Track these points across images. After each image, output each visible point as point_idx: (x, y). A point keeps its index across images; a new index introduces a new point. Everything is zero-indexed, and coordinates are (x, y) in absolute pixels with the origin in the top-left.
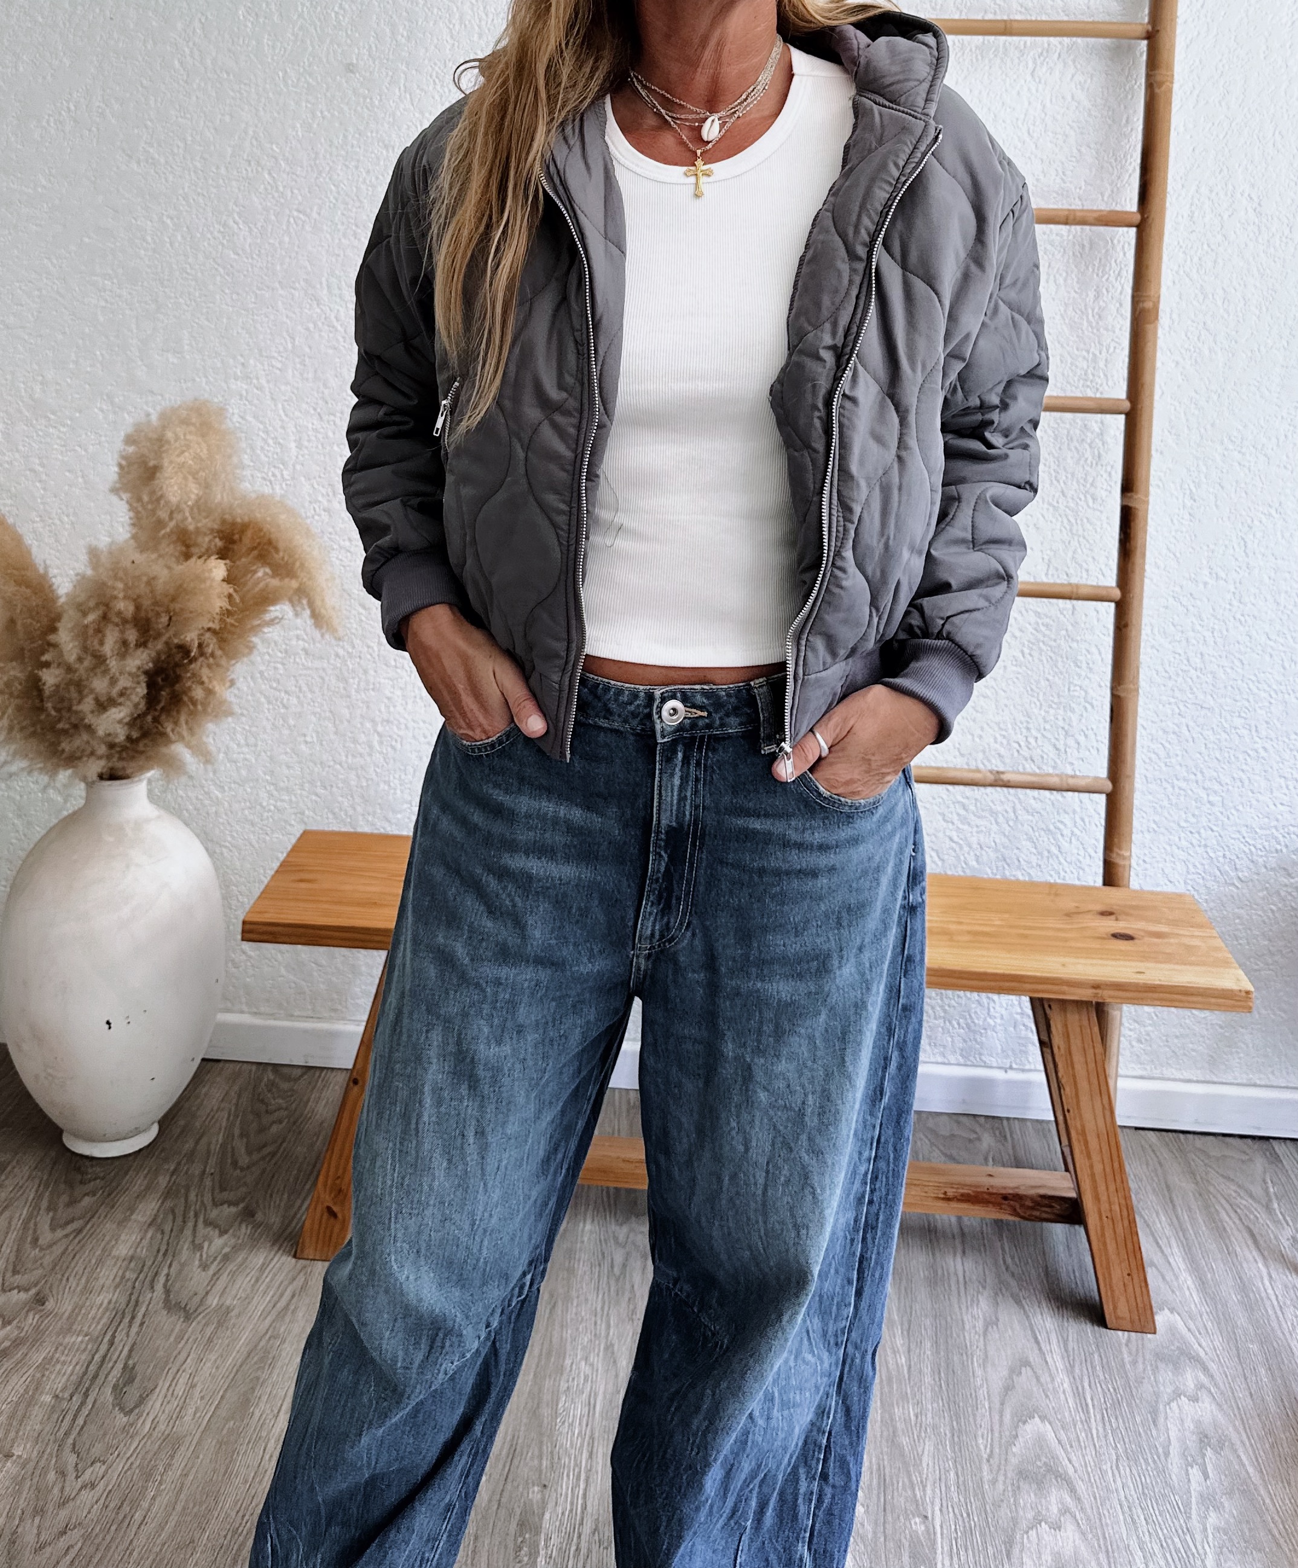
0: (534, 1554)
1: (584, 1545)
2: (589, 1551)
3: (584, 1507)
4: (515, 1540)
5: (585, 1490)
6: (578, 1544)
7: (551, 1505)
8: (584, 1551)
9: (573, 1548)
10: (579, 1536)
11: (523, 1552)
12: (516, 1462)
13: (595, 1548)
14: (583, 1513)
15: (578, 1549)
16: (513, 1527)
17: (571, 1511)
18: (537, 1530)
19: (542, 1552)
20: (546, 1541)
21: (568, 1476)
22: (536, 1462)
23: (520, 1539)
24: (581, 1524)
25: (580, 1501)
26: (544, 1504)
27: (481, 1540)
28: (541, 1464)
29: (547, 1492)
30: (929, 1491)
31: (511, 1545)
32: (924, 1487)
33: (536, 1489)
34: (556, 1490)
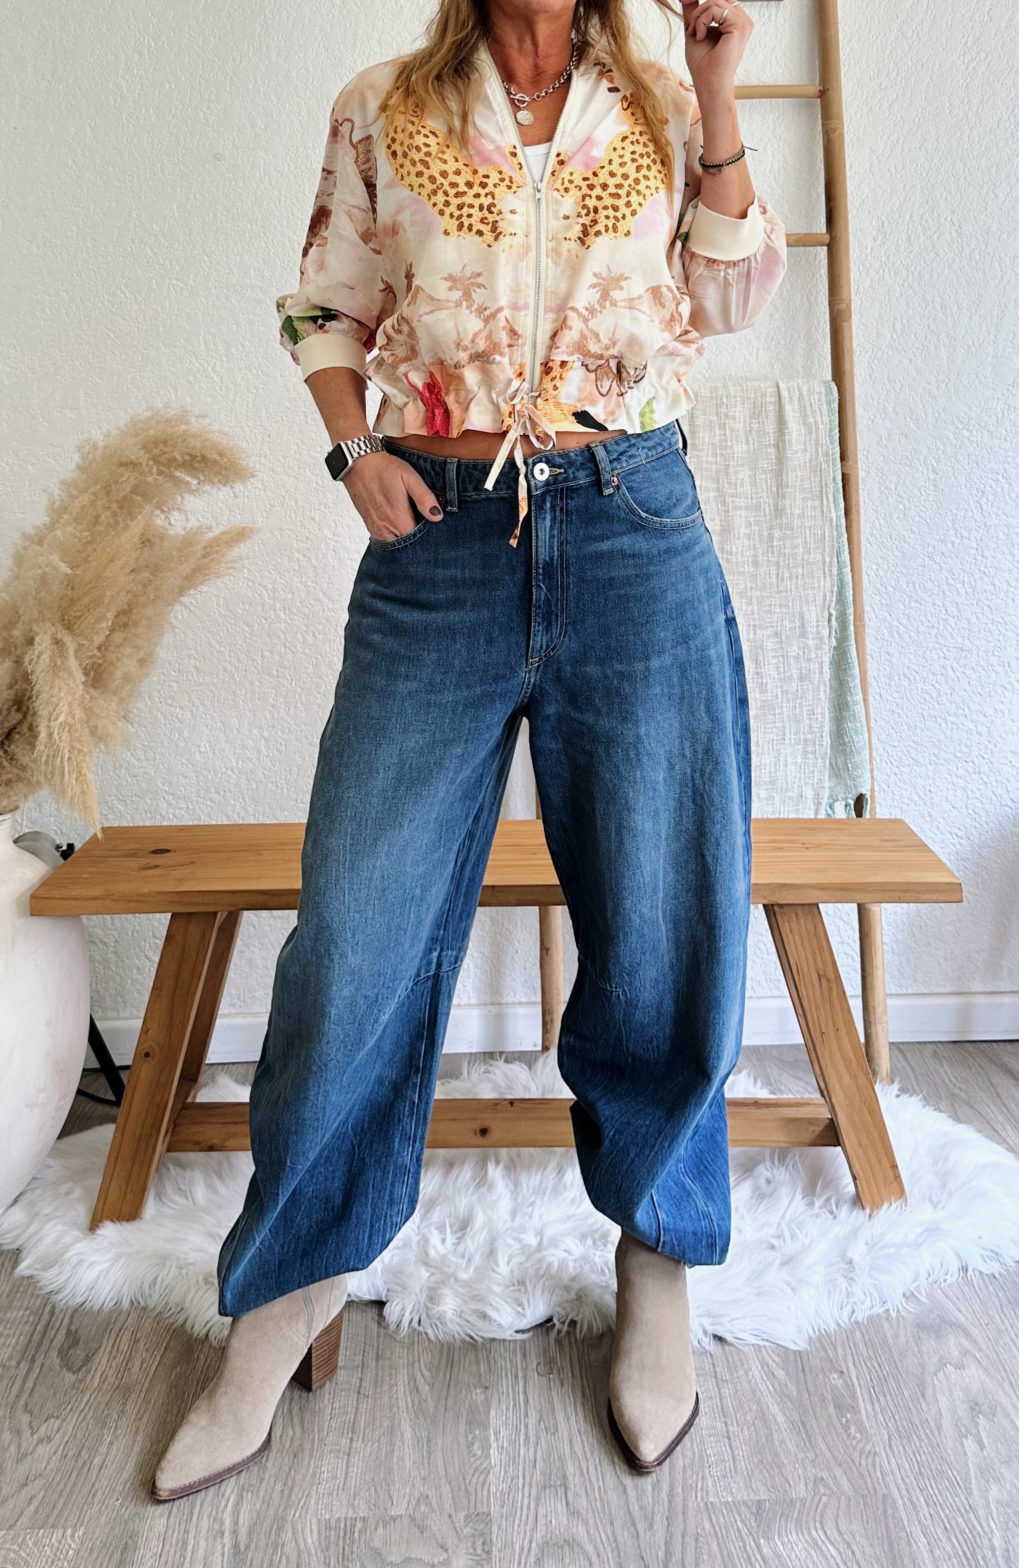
0: (486, 1447)
1: (532, 1433)
2: (538, 1438)
3: (527, 1401)
4: (466, 1437)
5: (525, 1386)
6: (526, 1434)
7: (494, 1403)
8: (532, 1439)
9: (522, 1438)
10: (526, 1427)
11: (475, 1447)
12: (455, 1370)
13: (543, 1436)
14: (526, 1406)
15: (527, 1438)
16: (462, 1427)
17: (515, 1405)
18: (485, 1426)
19: (494, 1445)
20: (495, 1434)
21: (506, 1376)
22: (474, 1368)
23: (471, 1436)
24: (526, 1415)
25: (522, 1397)
26: (487, 1404)
27: (433, 1442)
28: (479, 1370)
29: (489, 1393)
30: (840, 1351)
31: (463, 1441)
32: (835, 1350)
33: (478, 1391)
34: (497, 1390)
